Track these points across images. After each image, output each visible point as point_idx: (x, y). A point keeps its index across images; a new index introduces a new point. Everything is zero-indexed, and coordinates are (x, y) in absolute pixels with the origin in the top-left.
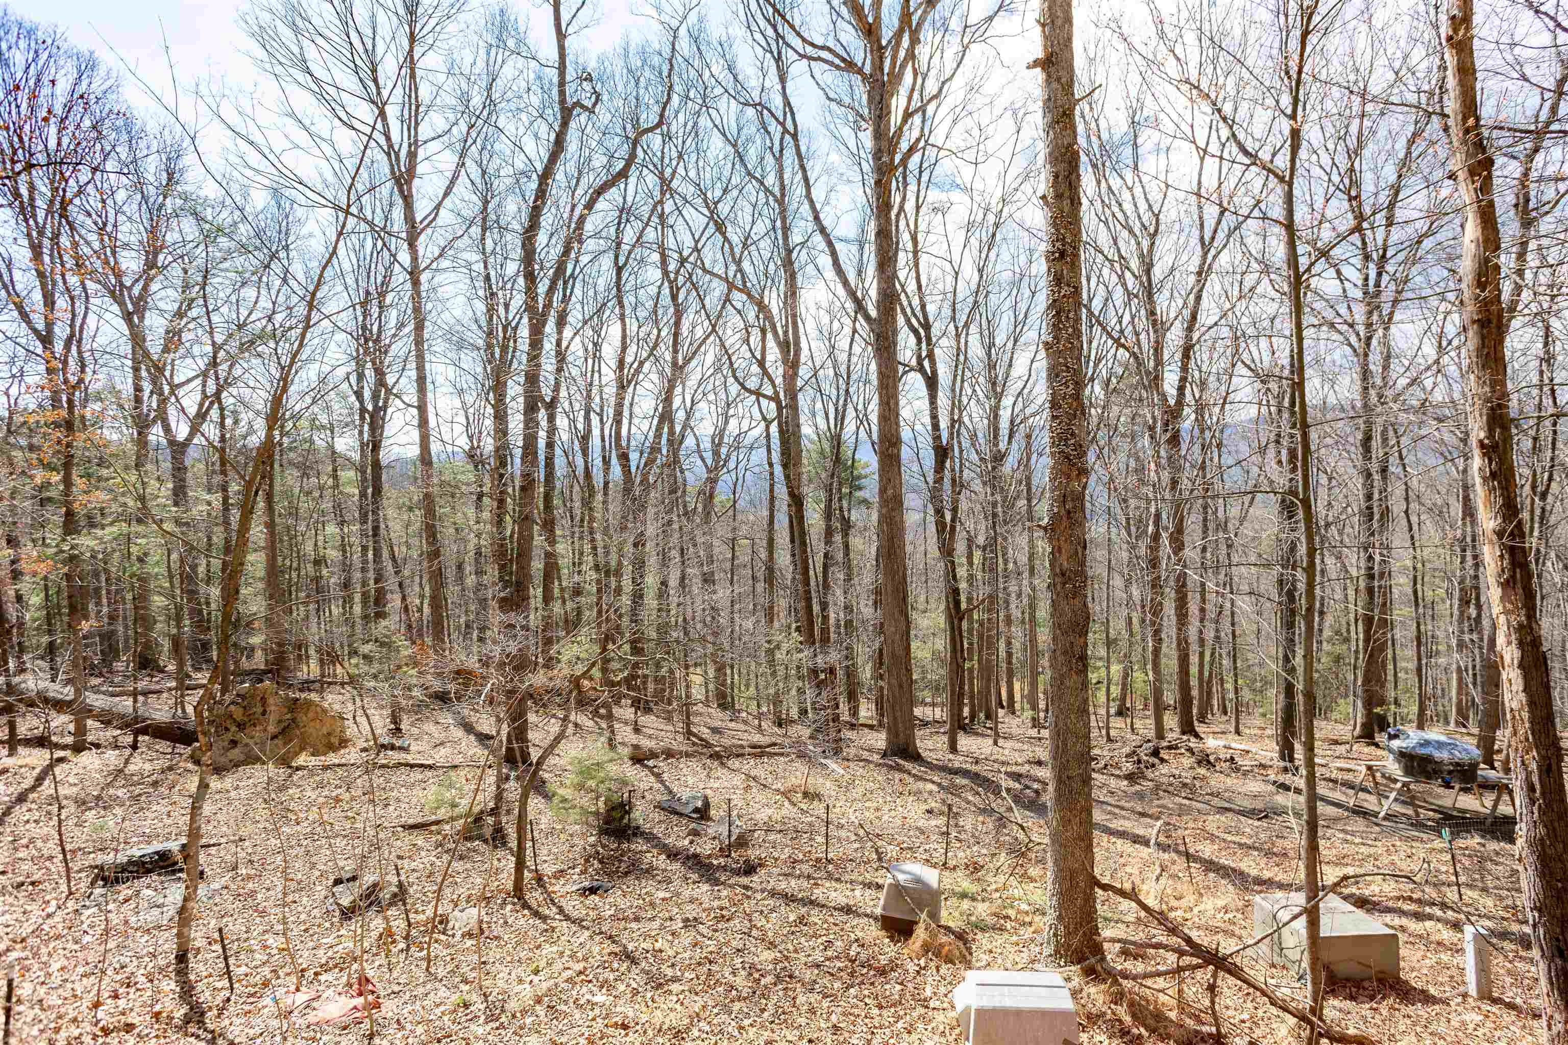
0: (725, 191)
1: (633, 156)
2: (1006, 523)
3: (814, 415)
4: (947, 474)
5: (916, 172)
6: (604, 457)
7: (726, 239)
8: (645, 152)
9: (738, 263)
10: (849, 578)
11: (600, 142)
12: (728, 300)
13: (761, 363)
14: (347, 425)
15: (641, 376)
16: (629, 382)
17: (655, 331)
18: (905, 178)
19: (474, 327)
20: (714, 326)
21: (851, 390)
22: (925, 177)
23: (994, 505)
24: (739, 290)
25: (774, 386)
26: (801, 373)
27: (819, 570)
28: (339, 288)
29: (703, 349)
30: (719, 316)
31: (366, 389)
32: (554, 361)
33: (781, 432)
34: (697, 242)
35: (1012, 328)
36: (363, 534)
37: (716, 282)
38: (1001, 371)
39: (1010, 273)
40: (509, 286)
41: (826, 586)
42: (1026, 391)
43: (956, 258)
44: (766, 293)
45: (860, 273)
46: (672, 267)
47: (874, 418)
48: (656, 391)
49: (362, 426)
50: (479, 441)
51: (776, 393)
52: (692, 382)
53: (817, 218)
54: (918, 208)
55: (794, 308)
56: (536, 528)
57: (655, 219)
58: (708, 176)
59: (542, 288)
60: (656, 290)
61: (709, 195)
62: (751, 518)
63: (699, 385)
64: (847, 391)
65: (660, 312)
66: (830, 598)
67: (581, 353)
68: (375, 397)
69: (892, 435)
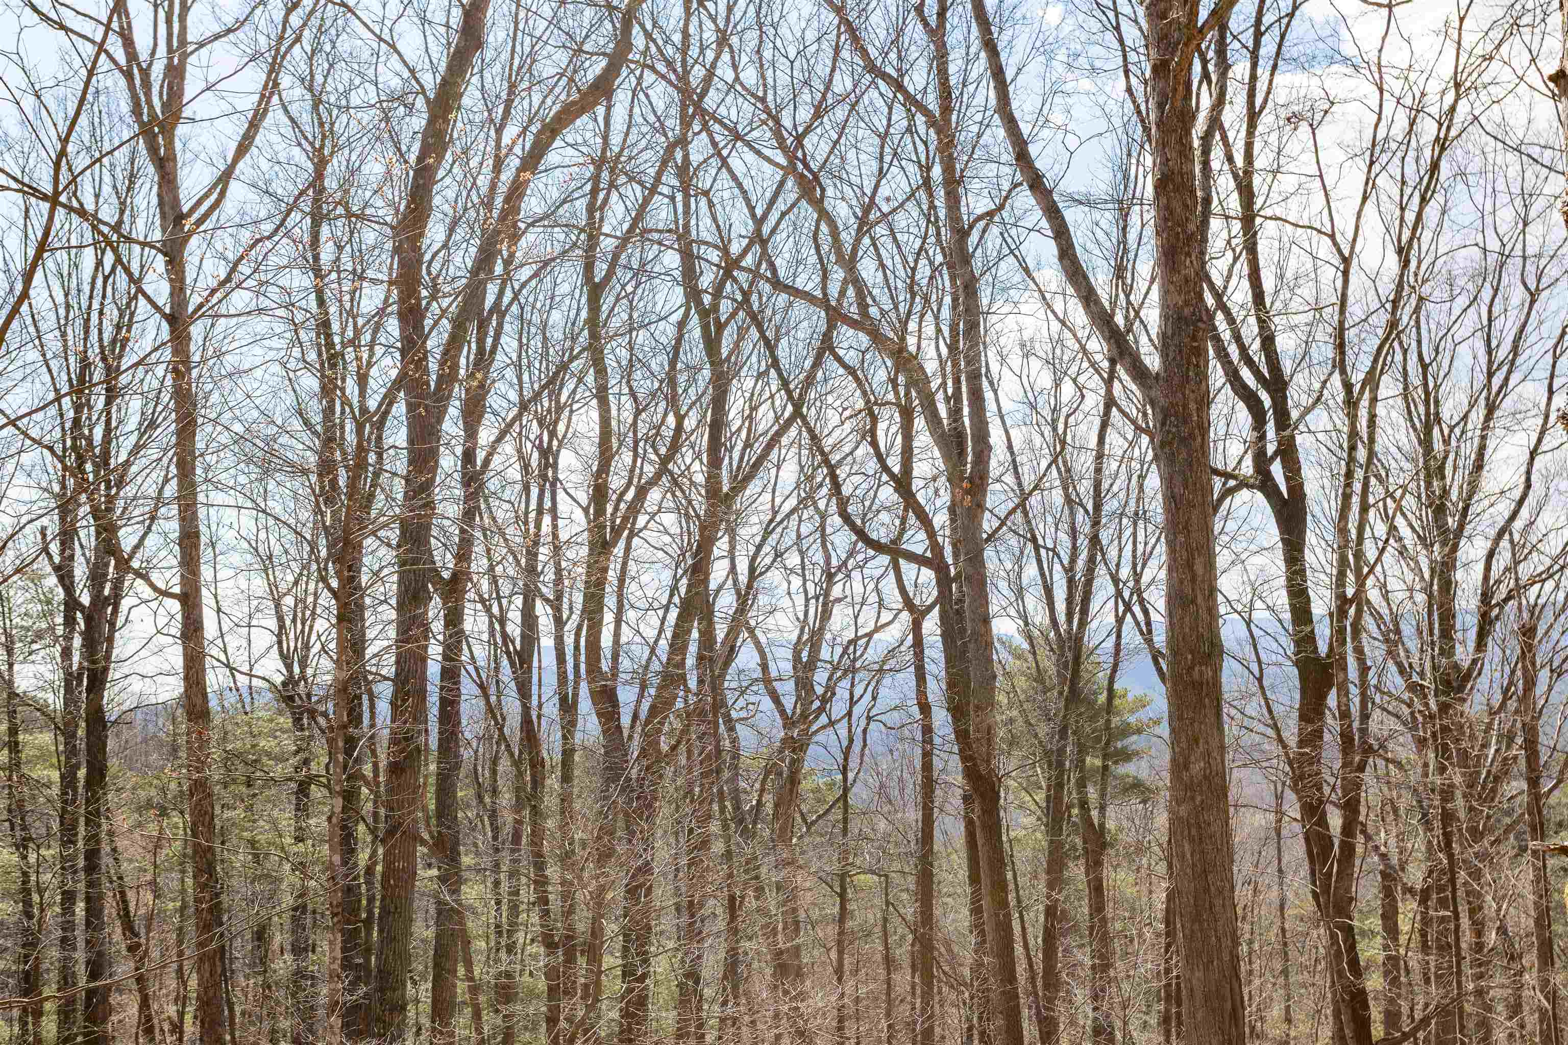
0: (819, 112)
1: (624, 43)
2: (1476, 834)
3: (1020, 593)
4: (1332, 723)
5: (1248, 38)
6: (563, 700)
7: (824, 215)
8: (648, 36)
9: (850, 264)
10: (1103, 965)
11: (554, 22)
12: (827, 346)
13: (903, 484)
14: (39, 636)
15: (642, 520)
16: (617, 532)
17: (671, 420)
18: (1221, 52)
19: (296, 424)
20: (797, 407)
21: (1105, 536)
22: (1268, 47)
23: (1447, 794)
24: (854, 324)
25: (931, 534)
26: (990, 501)
27: (1036, 939)
28: (33, 355)
29: (774, 455)
30: (810, 381)
31: (79, 560)
32: (458, 492)
33: (948, 636)
34: (759, 222)
35: (1480, 378)
36: (66, 865)
37: (800, 308)
38: (1456, 482)
39: (1476, 252)
40: (366, 338)
41: (1052, 981)
42: (1518, 524)
43: (1345, 225)
44: (912, 326)
45: (1120, 272)
46: (706, 280)
47: (1157, 599)
48: (675, 551)
49: (68, 638)
50: (303, 665)
51: (936, 548)
52: (750, 531)
53: (1023, 157)
54: (1253, 117)
55: (973, 360)
56: (421, 850)
57: (670, 179)
58: (783, 79)
59: (435, 343)
60: (671, 331)
61: (787, 122)
62: (882, 825)
63: (767, 533)
64: (1095, 540)
65: (682, 378)
66: (1061, 1011)
67: (514, 473)
68: (96, 577)
69: (1200, 637)
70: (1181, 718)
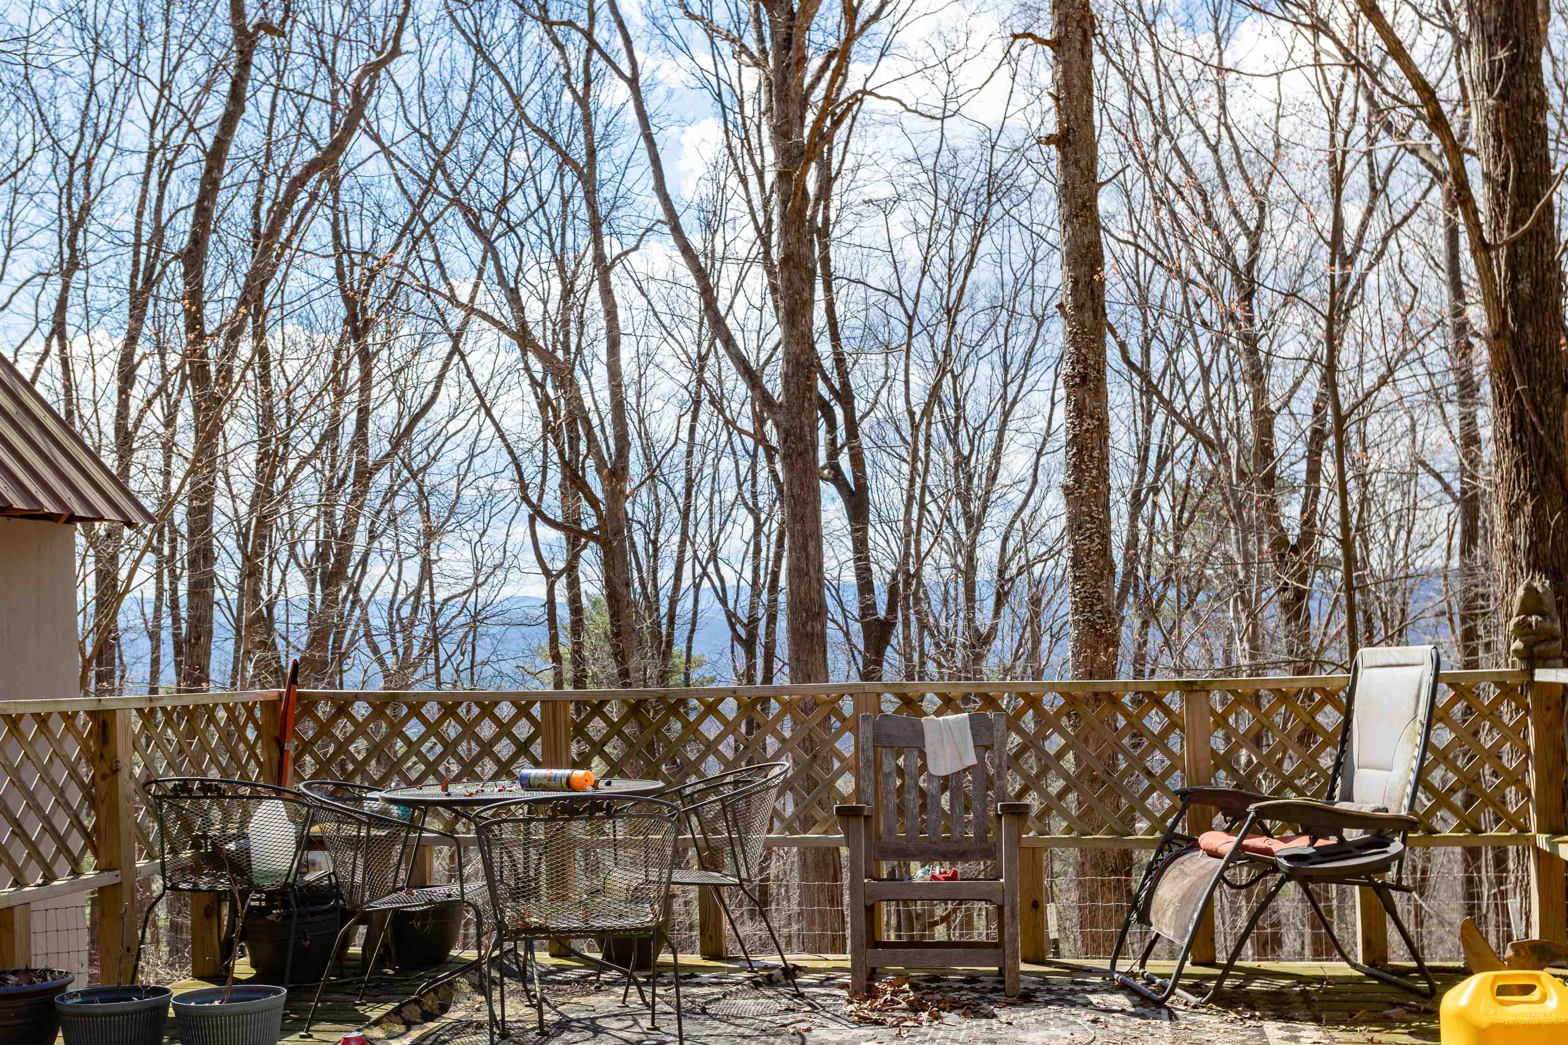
69: (812, 600)
70: (798, 660)
